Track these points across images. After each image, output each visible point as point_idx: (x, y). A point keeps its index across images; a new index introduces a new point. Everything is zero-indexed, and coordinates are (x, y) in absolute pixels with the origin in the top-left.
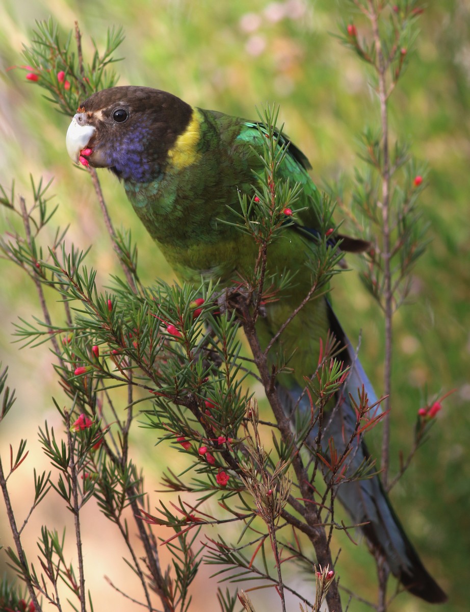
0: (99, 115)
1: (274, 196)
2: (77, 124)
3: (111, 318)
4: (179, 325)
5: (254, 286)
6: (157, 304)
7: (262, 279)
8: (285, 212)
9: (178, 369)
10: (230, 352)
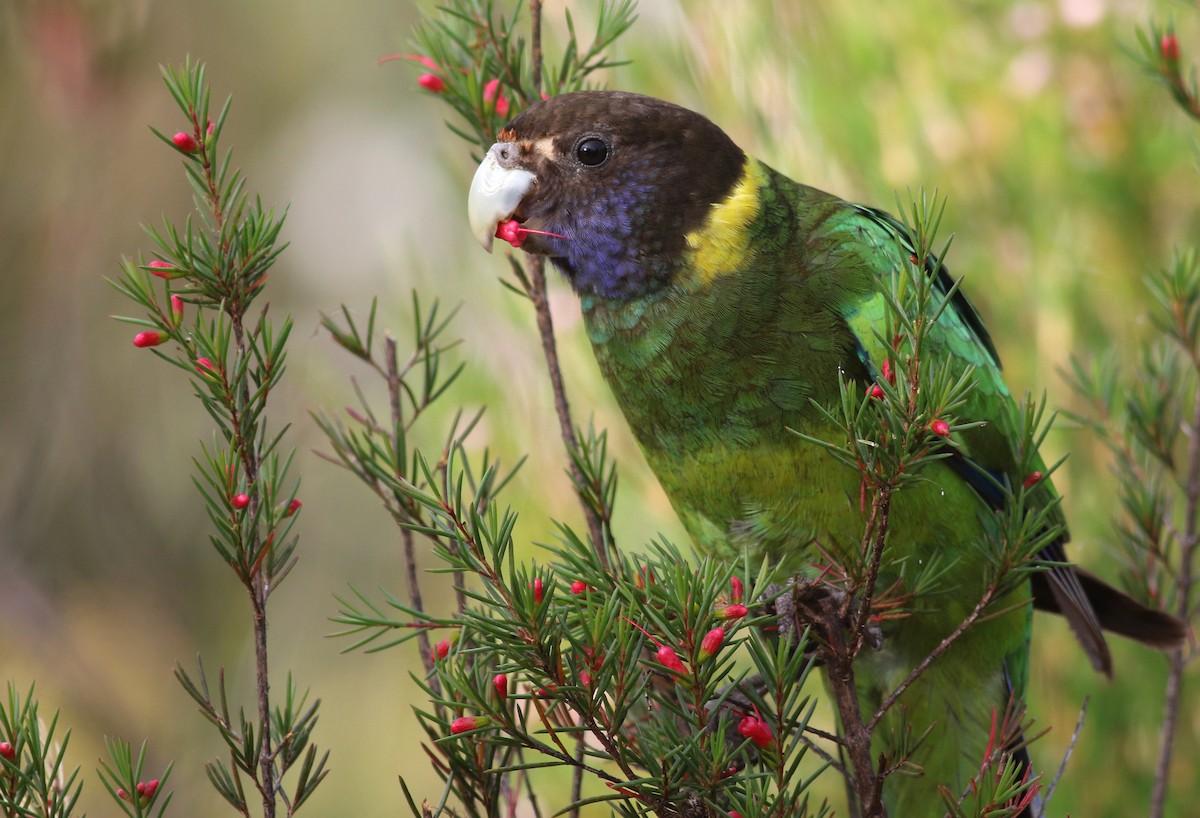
0: (546, 148)
1: (916, 391)
2: (497, 165)
3: (539, 616)
4: (684, 647)
5: (858, 580)
6: (640, 599)
7: (874, 566)
8: (935, 427)
9: (673, 744)
10: (790, 717)
